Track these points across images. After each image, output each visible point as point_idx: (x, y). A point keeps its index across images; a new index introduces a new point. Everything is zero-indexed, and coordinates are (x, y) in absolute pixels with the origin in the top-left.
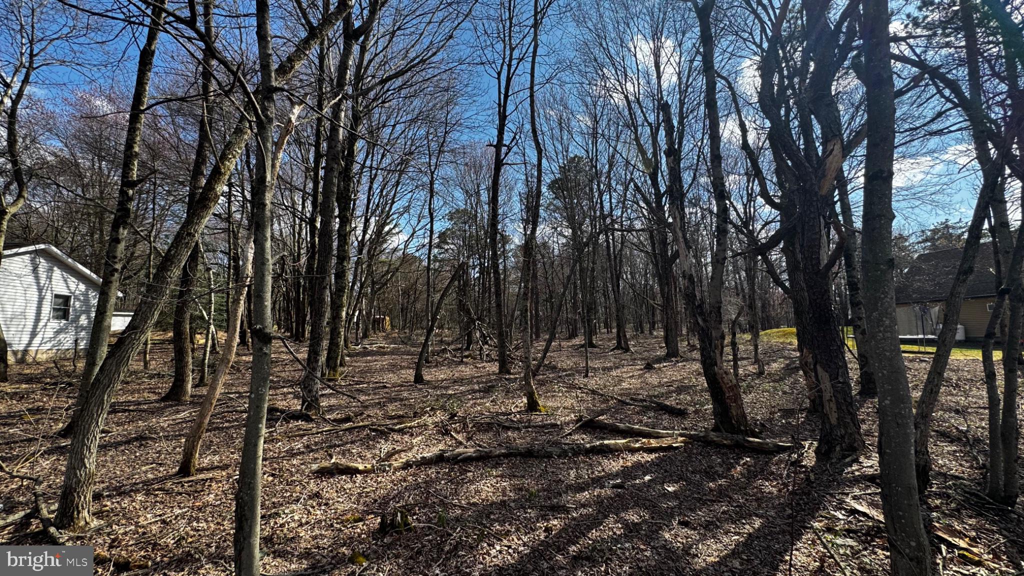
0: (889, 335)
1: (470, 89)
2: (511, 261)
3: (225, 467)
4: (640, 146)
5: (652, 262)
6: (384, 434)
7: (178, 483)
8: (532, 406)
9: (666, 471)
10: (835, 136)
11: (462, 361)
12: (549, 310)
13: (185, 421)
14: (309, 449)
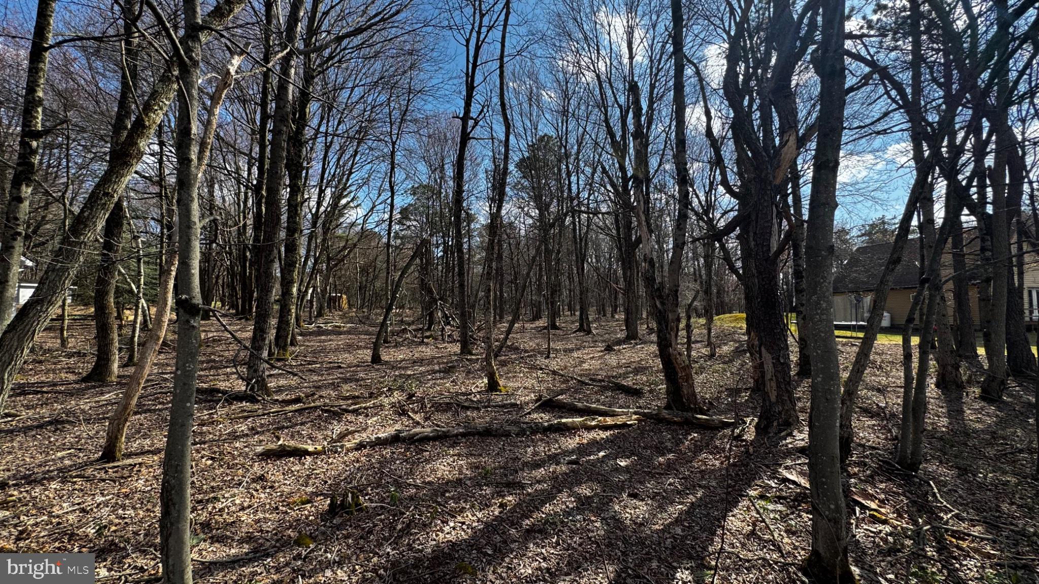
1: (435, 54)
2: (477, 240)
3: (157, 451)
4: (609, 128)
5: (617, 246)
6: (336, 415)
7: (100, 469)
8: (493, 386)
9: (619, 447)
10: (791, 129)
11: (423, 341)
12: (514, 292)
13: (109, 403)
14: (253, 431)
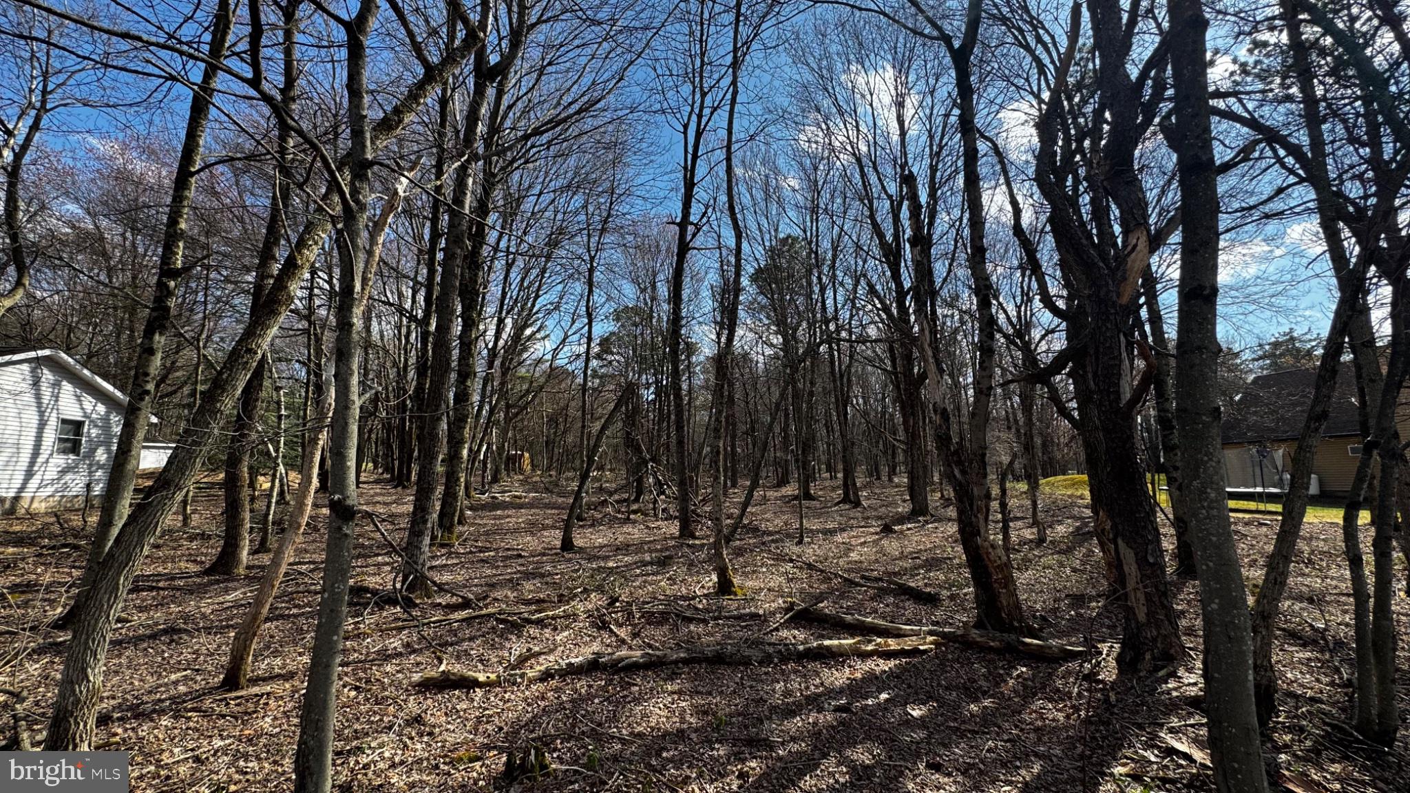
0: (1215, 512)
1: (644, 145)
2: (700, 377)
3: (290, 676)
4: (875, 225)
5: (892, 382)
6: (515, 627)
7: (221, 700)
8: (725, 587)
9: (909, 686)
10: (1138, 225)
11: (628, 518)
12: (750, 446)
13: (237, 605)
14: (409, 648)
